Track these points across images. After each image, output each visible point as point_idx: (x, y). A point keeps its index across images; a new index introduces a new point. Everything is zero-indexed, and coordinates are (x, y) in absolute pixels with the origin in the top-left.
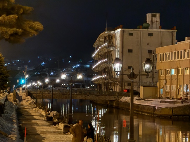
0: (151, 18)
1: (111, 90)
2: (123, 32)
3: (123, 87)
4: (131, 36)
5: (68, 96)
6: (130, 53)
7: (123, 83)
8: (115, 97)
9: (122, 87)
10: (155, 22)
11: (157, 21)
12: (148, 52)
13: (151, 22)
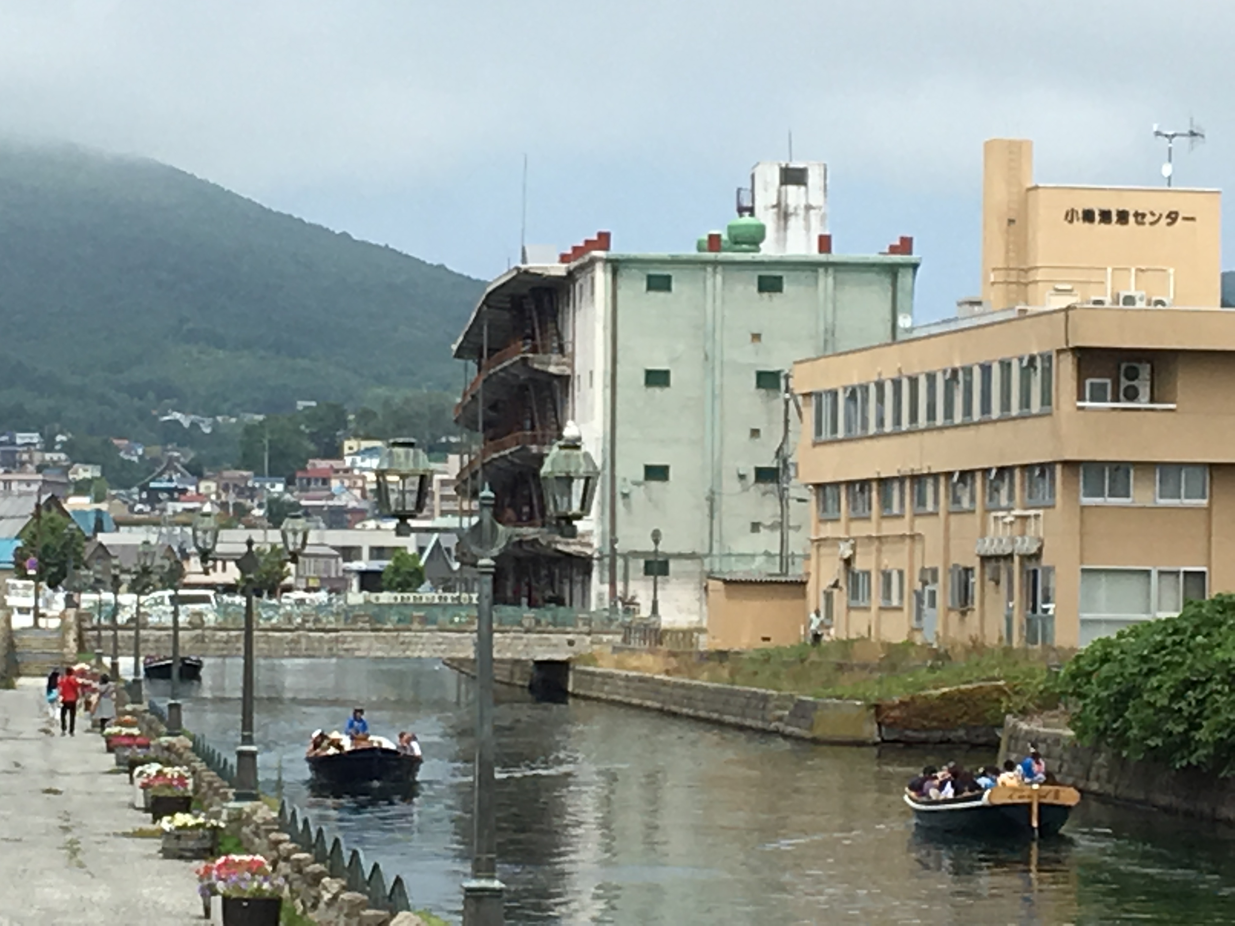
0: (779, 192)
1: (551, 600)
2: (615, 273)
3: (620, 587)
4: (661, 295)
5: (303, 641)
6: (657, 391)
7: (620, 562)
8: (571, 643)
9: (613, 584)
10: (801, 212)
11: (808, 208)
12: (759, 385)
13: (778, 214)
